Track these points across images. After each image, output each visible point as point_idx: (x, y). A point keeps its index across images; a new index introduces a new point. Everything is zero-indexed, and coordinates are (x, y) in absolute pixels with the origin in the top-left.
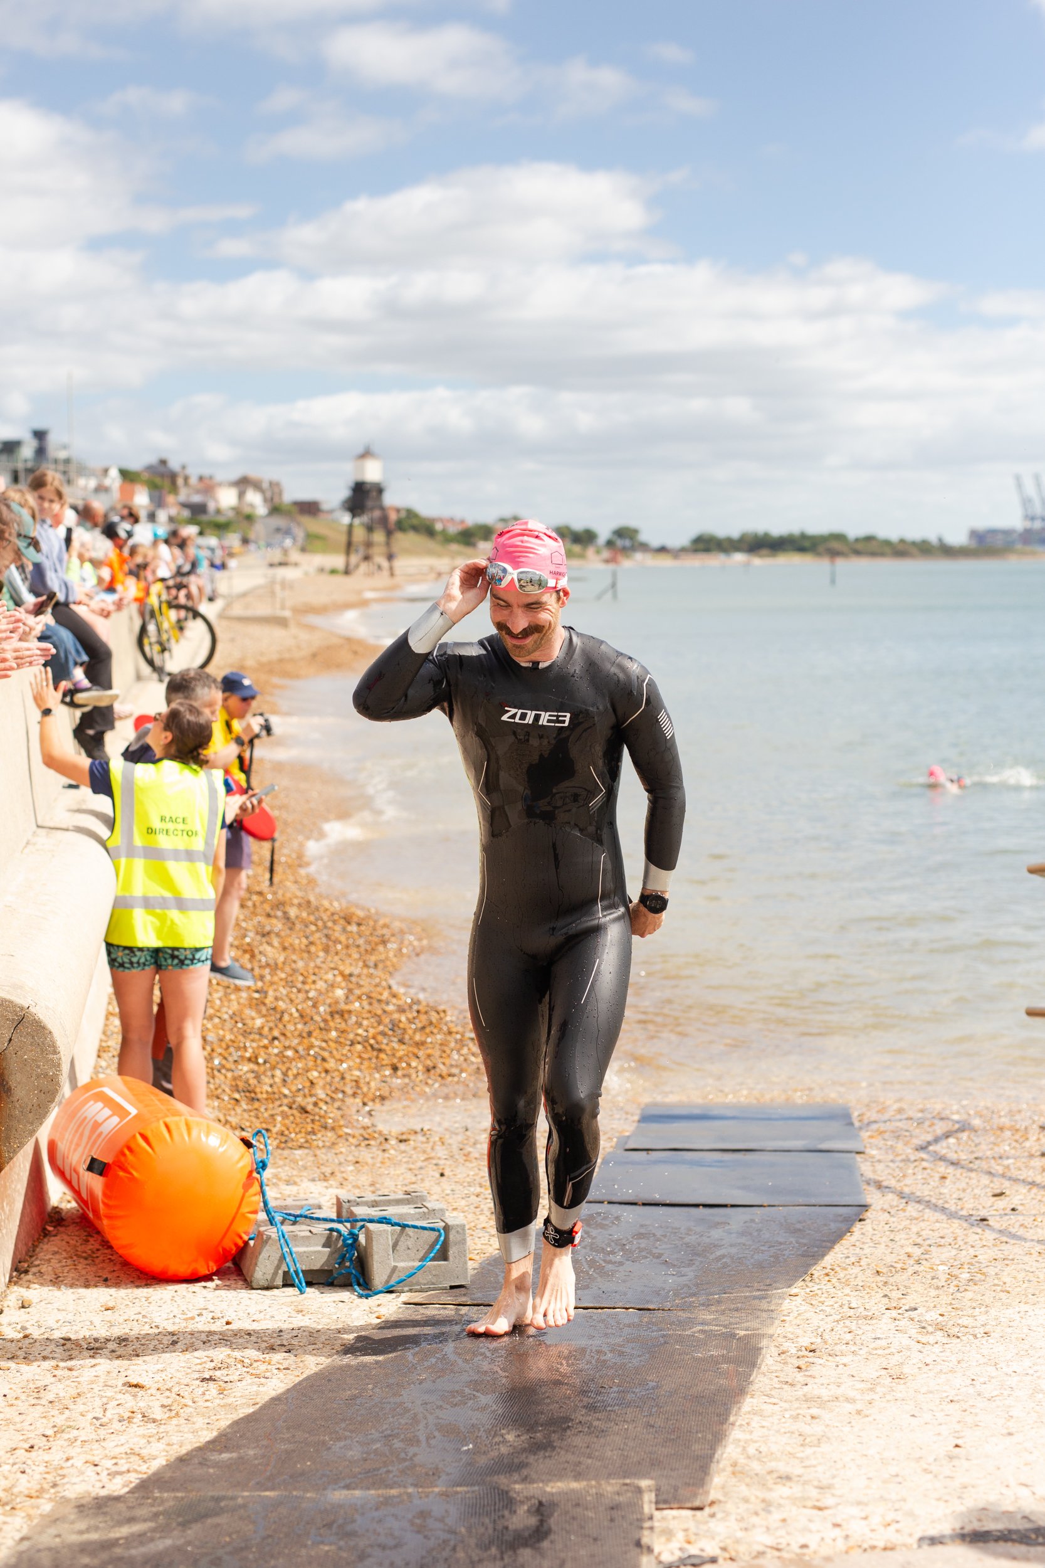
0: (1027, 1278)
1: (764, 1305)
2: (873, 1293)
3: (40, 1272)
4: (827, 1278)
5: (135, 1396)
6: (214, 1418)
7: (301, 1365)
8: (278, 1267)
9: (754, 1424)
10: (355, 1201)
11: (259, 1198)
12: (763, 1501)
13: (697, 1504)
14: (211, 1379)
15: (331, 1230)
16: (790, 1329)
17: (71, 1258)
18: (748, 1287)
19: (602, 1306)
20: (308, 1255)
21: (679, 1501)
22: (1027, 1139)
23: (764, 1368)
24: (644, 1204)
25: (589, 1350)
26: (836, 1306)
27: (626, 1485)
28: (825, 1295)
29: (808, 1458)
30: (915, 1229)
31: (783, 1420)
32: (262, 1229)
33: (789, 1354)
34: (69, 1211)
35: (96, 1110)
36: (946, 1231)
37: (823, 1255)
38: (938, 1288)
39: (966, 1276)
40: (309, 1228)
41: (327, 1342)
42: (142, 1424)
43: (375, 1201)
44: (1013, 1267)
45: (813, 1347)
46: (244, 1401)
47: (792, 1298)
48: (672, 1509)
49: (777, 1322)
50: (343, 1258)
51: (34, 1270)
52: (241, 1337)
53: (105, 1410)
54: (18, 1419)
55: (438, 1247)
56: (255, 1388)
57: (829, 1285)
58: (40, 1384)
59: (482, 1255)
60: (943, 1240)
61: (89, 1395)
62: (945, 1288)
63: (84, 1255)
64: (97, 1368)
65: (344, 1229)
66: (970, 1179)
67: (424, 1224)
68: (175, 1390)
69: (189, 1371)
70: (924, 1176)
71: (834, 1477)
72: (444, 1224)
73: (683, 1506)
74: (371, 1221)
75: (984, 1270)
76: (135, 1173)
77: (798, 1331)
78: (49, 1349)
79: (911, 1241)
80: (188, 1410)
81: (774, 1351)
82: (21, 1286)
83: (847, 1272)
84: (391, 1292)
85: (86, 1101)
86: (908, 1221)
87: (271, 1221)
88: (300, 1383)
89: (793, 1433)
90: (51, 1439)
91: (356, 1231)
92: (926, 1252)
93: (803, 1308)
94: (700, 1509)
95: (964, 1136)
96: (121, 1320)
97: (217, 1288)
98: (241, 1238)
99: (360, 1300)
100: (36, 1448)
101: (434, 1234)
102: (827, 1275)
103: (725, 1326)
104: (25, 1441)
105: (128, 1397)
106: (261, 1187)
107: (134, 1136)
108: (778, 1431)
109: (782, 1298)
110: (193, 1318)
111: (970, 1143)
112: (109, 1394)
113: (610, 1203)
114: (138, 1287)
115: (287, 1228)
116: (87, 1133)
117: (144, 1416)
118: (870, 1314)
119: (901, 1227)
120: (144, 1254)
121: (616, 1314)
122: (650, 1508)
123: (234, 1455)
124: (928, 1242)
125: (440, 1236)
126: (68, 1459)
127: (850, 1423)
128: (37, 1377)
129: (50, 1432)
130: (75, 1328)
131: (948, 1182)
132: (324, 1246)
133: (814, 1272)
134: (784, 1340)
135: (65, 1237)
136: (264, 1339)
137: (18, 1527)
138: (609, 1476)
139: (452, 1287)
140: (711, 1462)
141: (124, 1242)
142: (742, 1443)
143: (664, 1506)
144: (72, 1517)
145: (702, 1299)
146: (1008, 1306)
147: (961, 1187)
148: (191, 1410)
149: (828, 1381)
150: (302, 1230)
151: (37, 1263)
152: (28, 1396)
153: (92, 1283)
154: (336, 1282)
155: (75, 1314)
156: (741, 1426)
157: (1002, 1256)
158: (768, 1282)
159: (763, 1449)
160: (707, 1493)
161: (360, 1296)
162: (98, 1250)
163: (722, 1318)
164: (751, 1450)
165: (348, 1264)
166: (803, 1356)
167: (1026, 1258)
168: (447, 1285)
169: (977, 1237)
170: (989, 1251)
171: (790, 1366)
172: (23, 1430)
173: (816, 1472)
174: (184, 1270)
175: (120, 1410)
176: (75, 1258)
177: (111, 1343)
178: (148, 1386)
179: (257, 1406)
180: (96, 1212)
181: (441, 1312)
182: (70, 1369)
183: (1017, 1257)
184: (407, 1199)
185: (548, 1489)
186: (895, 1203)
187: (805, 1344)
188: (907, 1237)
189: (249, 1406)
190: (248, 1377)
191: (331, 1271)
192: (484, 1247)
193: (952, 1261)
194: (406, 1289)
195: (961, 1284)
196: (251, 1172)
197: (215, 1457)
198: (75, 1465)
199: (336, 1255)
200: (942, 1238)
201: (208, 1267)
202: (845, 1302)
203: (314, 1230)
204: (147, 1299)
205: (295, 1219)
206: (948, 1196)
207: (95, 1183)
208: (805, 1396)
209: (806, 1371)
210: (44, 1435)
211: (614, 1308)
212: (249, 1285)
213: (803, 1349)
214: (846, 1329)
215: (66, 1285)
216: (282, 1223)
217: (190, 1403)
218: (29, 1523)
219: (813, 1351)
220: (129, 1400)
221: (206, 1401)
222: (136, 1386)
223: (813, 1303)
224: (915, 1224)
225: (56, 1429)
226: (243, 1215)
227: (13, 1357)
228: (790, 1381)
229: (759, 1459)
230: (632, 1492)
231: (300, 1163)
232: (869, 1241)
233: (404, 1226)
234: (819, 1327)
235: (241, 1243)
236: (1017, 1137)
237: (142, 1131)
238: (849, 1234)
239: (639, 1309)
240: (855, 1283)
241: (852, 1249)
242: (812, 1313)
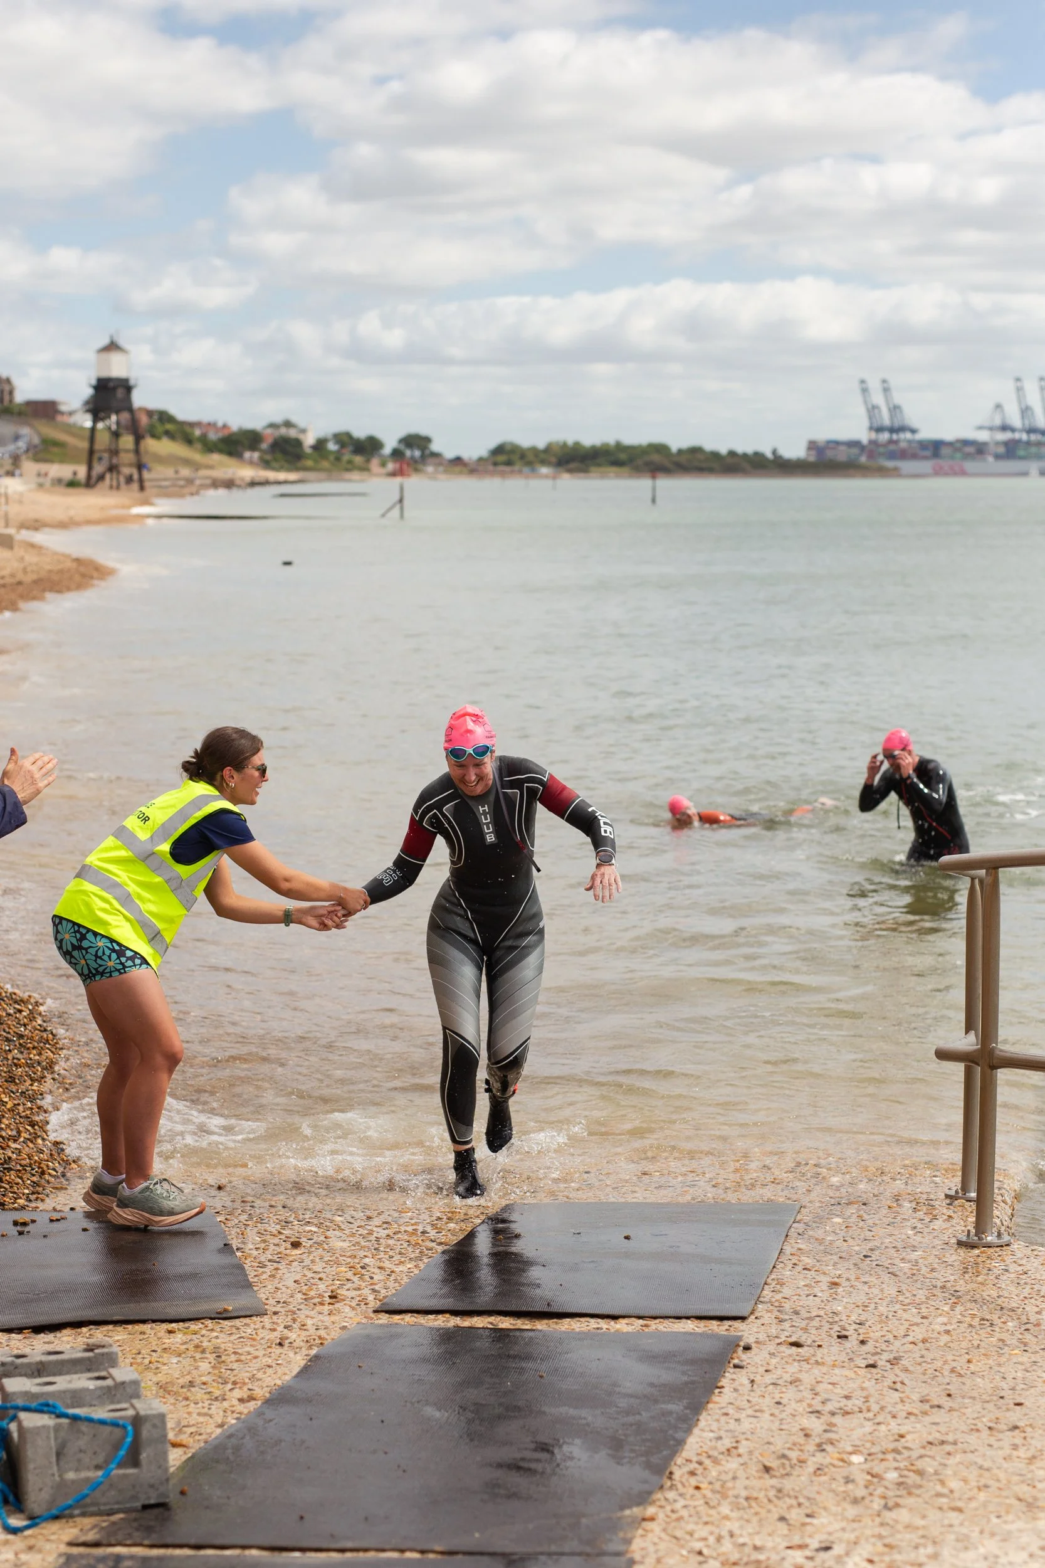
0: (983, 1482)
1: (606, 1541)
2: (763, 1512)
4: (693, 1481)
10: (12, 1363)
19: (365, 1545)
22: (935, 1218)
26: (712, 1539)
28: (695, 1519)
30: (807, 1379)
36: (852, 1385)
37: (685, 1436)
38: (855, 1501)
39: (892, 1476)
43: (41, 1363)
44: (958, 1458)
47: (645, 1524)
55: (125, 1447)
57: (698, 1500)
59: (197, 1437)
60: (849, 1403)
62: (867, 1501)
66: (870, 1287)
67: (101, 1413)
70: (808, 1282)
72: (131, 1412)
74: (26, 1409)
75: (920, 1464)
79: (805, 1404)
83: (720, 1468)
84: (56, 1518)
86: (796, 1364)
91: (4, 1424)
92: (830, 1428)
93: (662, 1546)
95: (852, 1210)
101: (118, 1432)
102: (692, 1473)
109: (632, 1525)
111: (861, 1224)
118: (762, 1557)
119: (787, 1377)
124: (829, 1407)
125: (126, 1434)
131: (840, 1290)
133: (674, 1469)
139: (145, 1507)
146: (965, 1543)
147: (860, 1304)
157: (938, 1435)
161: (7, 1529)
167: (972, 1439)
168: (138, 1504)
169: (897, 1395)
170: (918, 1426)
183: (959, 1436)
184: (89, 1359)
186: (773, 1331)
188: (799, 1396)
192: (201, 1419)
193: (868, 1445)
194: (77, 1512)
195: (890, 1494)
200: (847, 1397)
202: (725, 1533)
206: (844, 1318)
223: (678, 1534)
224: (807, 1372)
232: (747, 1405)
233: (75, 1418)
236: (920, 1214)
238: (717, 1391)
239: (422, 1552)
240: (735, 1492)
241: (725, 1417)
242: (678, 1557)
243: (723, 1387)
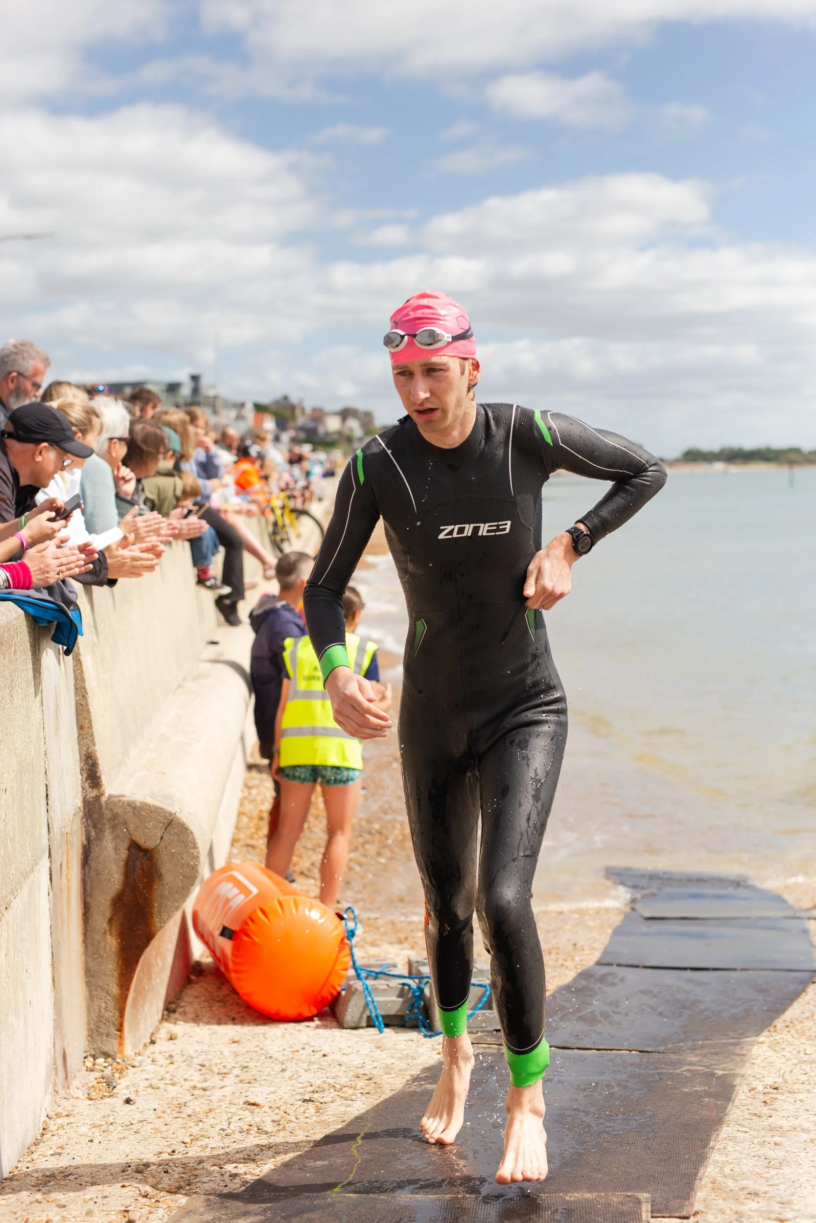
1: (737, 1050)
3: (184, 1012)
4: (787, 1029)
5: (252, 1112)
6: (311, 1131)
7: (379, 1090)
8: (363, 1012)
9: (729, 1148)
11: (348, 959)
12: (736, 1213)
13: (684, 1214)
14: (310, 1100)
15: (404, 984)
16: (758, 1070)
17: (208, 1001)
18: (725, 1035)
19: (611, 1048)
20: (385, 1003)
21: (670, 1211)
23: (737, 1102)
24: (645, 967)
25: (600, 1085)
26: (794, 1052)
27: (628, 1196)
28: (786, 1043)
29: (772, 1177)
31: (753, 1146)
32: (351, 982)
33: (757, 1090)
34: (208, 964)
35: (228, 889)
37: (784, 1011)
40: (387, 982)
41: (399, 1073)
42: (257, 1135)
45: (776, 1085)
46: (335, 1119)
47: (759, 1045)
48: (664, 1217)
49: (747, 1064)
50: (412, 1006)
51: (180, 1010)
52: (334, 1067)
53: (230, 1123)
54: (164, 1128)
55: (485, 999)
56: (343, 1108)
57: (788, 1037)
58: (181, 1101)
61: (217, 1111)
63: (218, 999)
64: (224, 1089)
65: (413, 984)
68: (283, 1108)
69: (294, 1093)
71: (793, 1195)
73: (673, 1215)
76: (256, 939)
77: (764, 1072)
78: (189, 1073)
80: (292, 1125)
81: (745, 1088)
82: (170, 1022)
83: (803, 1025)
85: (220, 882)
87: (358, 977)
88: (377, 1106)
89: (760, 1157)
90: (188, 1146)
91: (422, 986)
93: (768, 1054)
94: (687, 1218)
96: (244, 1051)
97: (317, 1027)
98: (334, 988)
99: (423, 1040)
100: (177, 1152)
101: (482, 990)
102: (787, 1026)
103: (707, 1067)
104: (169, 1146)
105: (247, 1113)
106: (351, 949)
107: (255, 911)
108: (748, 1155)
109: (752, 1044)
110: (298, 1051)
112: (233, 1110)
113: (619, 965)
114: (257, 1025)
115: (370, 982)
116: (221, 906)
117: (259, 1129)
120: (263, 1000)
121: (622, 1055)
122: (647, 1216)
123: (326, 1162)
125: (486, 991)
126: (200, 1163)
127: (805, 1149)
128: (179, 1096)
129: (187, 1140)
130: (209, 1057)
132: (399, 996)
133: (777, 1024)
134: (753, 1079)
135: (204, 985)
136: (352, 1069)
137: (161, 1217)
138: (615, 1189)
140: (695, 1179)
141: (246, 991)
142: (720, 1164)
143: (658, 1215)
144: (202, 1209)
145: (689, 1044)
148: (294, 1124)
149: (788, 1114)
150: (381, 984)
151: (183, 1004)
152: (173, 1110)
153: (223, 1021)
154: (407, 1025)
155: (209, 1046)
156: (719, 1149)
158: (741, 1031)
159: (737, 1169)
160: (692, 1205)
161: (425, 1036)
162: (228, 995)
163: (705, 1060)
164: (727, 1170)
165: (416, 1011)
166: (768, 1093)
168: (491, 1029)
171: (758, 1100)
172: (167, 1137)
173: (778, 1189)
174: (292, 1012)
175: (241, 1124)
176: (211, 1001)
177: (236, 1069)
178: (262, 1105)
179: (345, 1124)
180: (226, 967)
181: (487, 1050)
182: (205, 1090)
185: (568, 1198)
187: (770, 1083)
189: (338, 1123)
190: (339, 1099)
191: (402, 1017)
196: (343, 940)
197: (311, 1164)
198: (206, 1167)
199: (407, 1004)
201: (310, 1010)
202: (802, 1049)
203: (391, 984)
204: (264, 1034)
205: (377, 976)
207: (226, 945)
208: (769, 1126)
209: (771, 1105)
210: (183, 1142)
211: (621, 1050)
212: (341, 1025)
213: (768, 1087)
214: (802, 1072)
215: (204, 1022)
216: (367, 978)
217: (294, 1119)
218: (169, 1213)
219: (776, 1088)
220: (247, 1116)
221: (306, 1118)
222: (253, 1104)
223: (777, 1049)
225: (192, 1138)
226: (337, 972)
227: (162, 1079)
228: (758, 1114)
229: (733, 1178)
230: (633, 1202)
231: (382, 930)
234: (781, 1069)
235: (335, 993)
237: (261, 907)
238: (804, 994)
239: (641, 1052)
240: (810, 1034)
241: (807, 1006)
242: (775, 1058)
243: (807, 993)
